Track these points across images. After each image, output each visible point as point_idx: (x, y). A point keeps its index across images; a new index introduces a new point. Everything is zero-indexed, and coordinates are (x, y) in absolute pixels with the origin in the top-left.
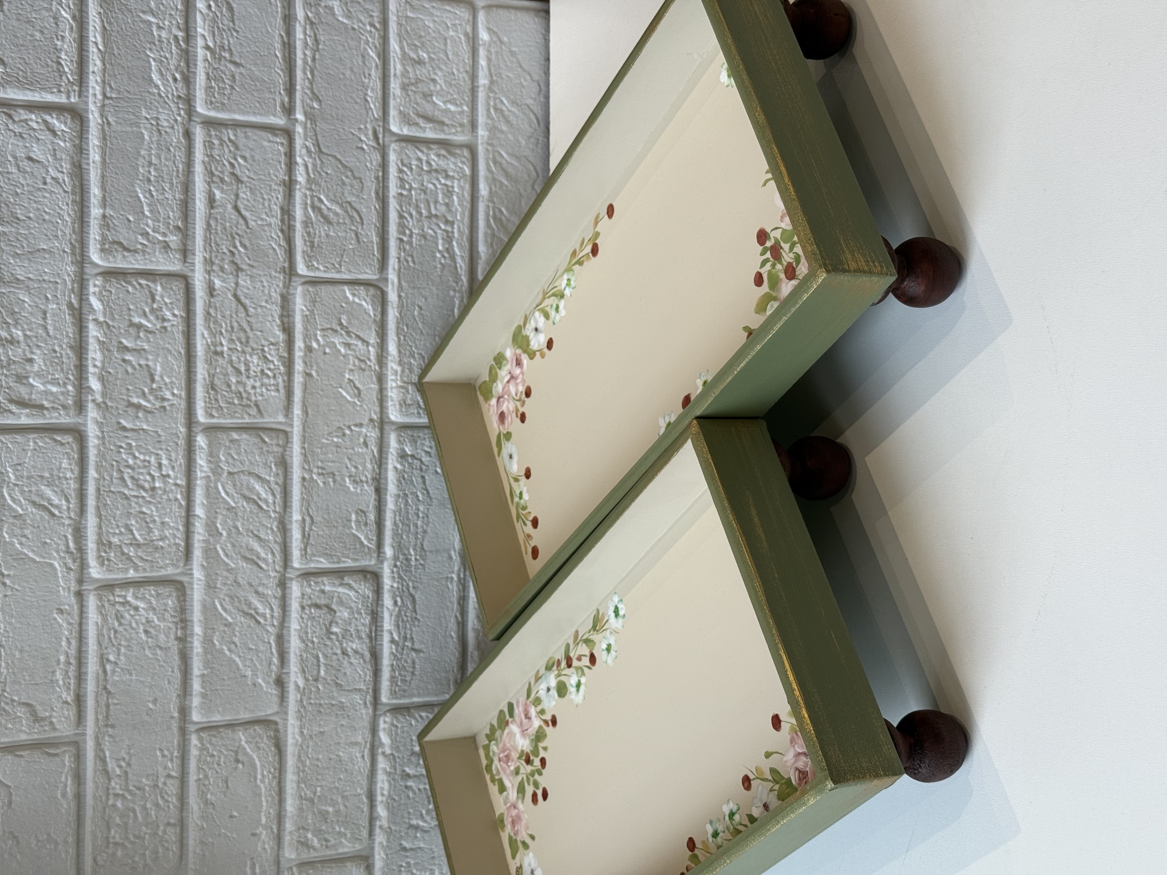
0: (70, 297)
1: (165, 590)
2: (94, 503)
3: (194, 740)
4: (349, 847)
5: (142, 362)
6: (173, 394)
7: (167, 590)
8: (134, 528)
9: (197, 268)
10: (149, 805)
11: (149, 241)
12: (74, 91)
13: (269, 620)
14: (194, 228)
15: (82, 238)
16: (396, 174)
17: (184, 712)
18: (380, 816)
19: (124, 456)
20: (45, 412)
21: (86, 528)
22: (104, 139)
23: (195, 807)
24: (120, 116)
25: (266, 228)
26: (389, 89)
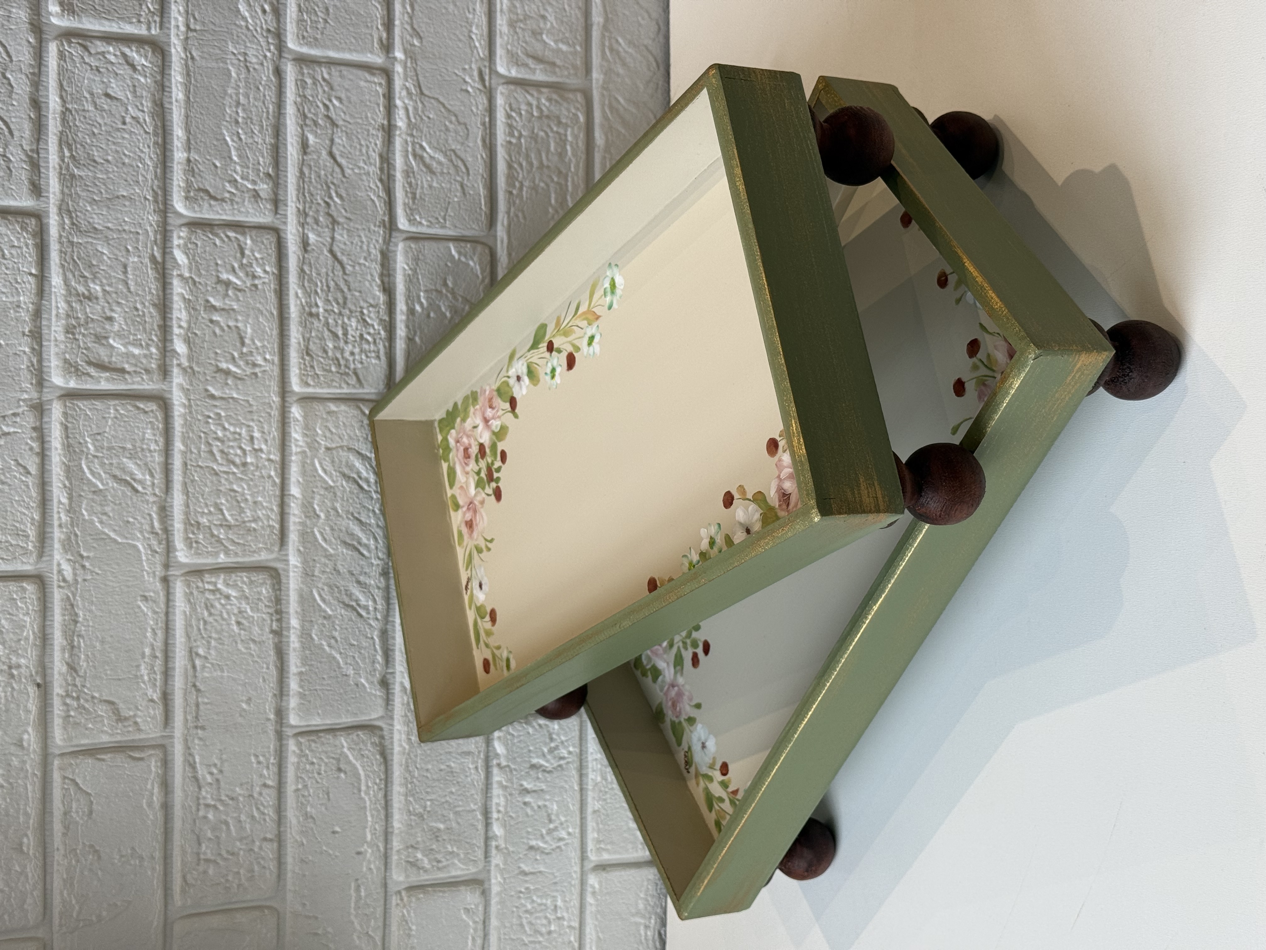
0: (153, 250)
1: (259, 577)
2: (181, 478)
3: (292, 746)
4: (463, 870)
5: (231, 323)
6: (265, 359)
7: (260, 577)
8: (224, 508)
9: (289, 220)
10: (243, 817)
11: (237, 188)
12: (155, 22)
13: (372, 613)
14: (286, 176)
15: (165, 184)
16: (504, 120)
17: (280, 713)
18: (496, 836)
19: (212, 427)
20: (127, 376)
21: (172, 506)
22: (188, 75)
23: (294, 821)
24: (205, 50)
25: (364, 177)
26: (495, 26)
